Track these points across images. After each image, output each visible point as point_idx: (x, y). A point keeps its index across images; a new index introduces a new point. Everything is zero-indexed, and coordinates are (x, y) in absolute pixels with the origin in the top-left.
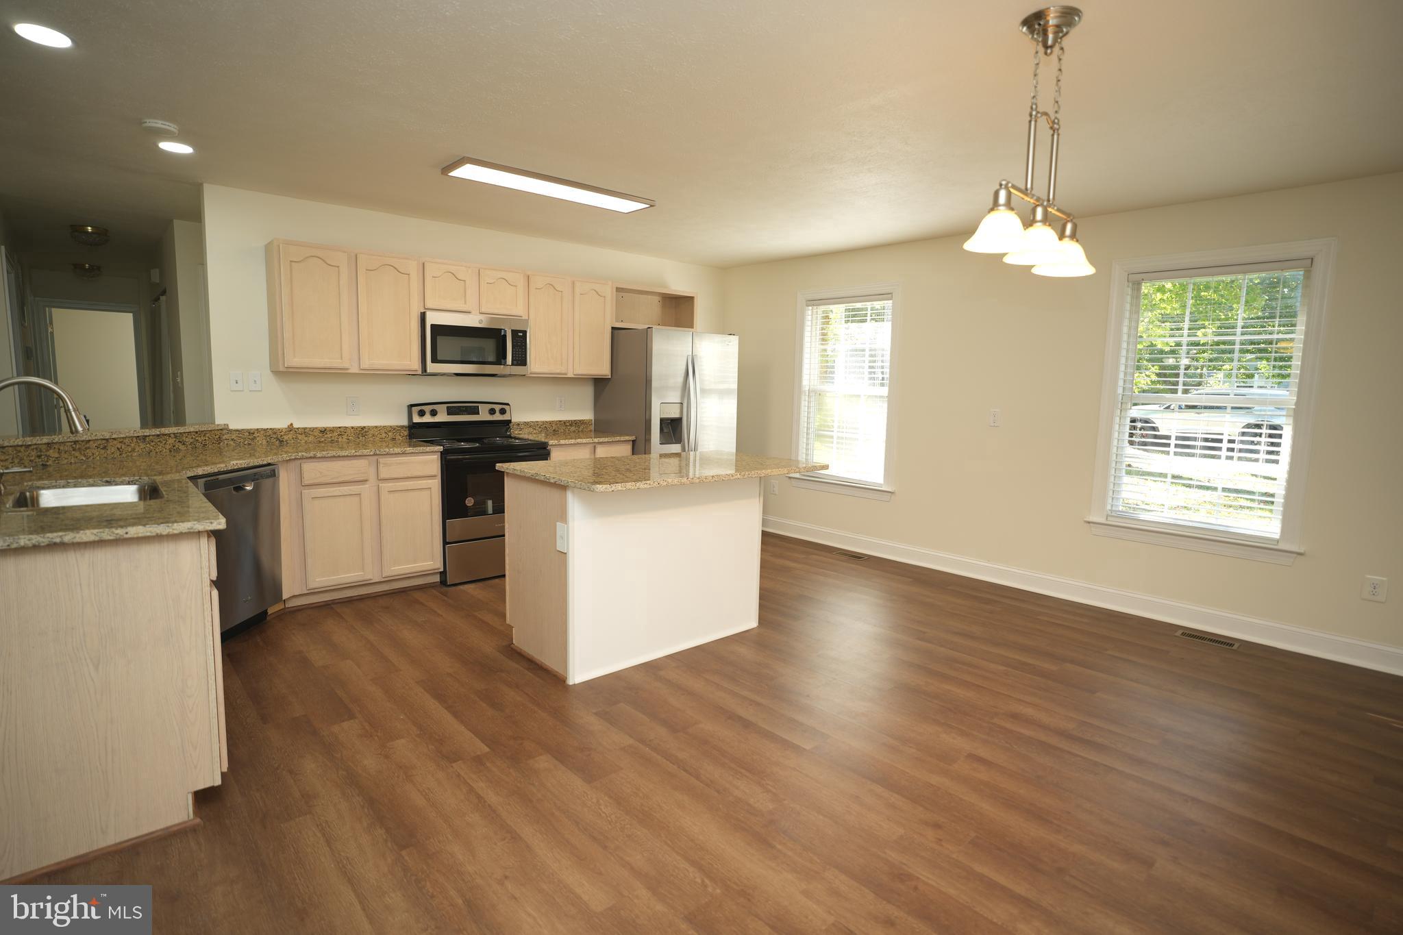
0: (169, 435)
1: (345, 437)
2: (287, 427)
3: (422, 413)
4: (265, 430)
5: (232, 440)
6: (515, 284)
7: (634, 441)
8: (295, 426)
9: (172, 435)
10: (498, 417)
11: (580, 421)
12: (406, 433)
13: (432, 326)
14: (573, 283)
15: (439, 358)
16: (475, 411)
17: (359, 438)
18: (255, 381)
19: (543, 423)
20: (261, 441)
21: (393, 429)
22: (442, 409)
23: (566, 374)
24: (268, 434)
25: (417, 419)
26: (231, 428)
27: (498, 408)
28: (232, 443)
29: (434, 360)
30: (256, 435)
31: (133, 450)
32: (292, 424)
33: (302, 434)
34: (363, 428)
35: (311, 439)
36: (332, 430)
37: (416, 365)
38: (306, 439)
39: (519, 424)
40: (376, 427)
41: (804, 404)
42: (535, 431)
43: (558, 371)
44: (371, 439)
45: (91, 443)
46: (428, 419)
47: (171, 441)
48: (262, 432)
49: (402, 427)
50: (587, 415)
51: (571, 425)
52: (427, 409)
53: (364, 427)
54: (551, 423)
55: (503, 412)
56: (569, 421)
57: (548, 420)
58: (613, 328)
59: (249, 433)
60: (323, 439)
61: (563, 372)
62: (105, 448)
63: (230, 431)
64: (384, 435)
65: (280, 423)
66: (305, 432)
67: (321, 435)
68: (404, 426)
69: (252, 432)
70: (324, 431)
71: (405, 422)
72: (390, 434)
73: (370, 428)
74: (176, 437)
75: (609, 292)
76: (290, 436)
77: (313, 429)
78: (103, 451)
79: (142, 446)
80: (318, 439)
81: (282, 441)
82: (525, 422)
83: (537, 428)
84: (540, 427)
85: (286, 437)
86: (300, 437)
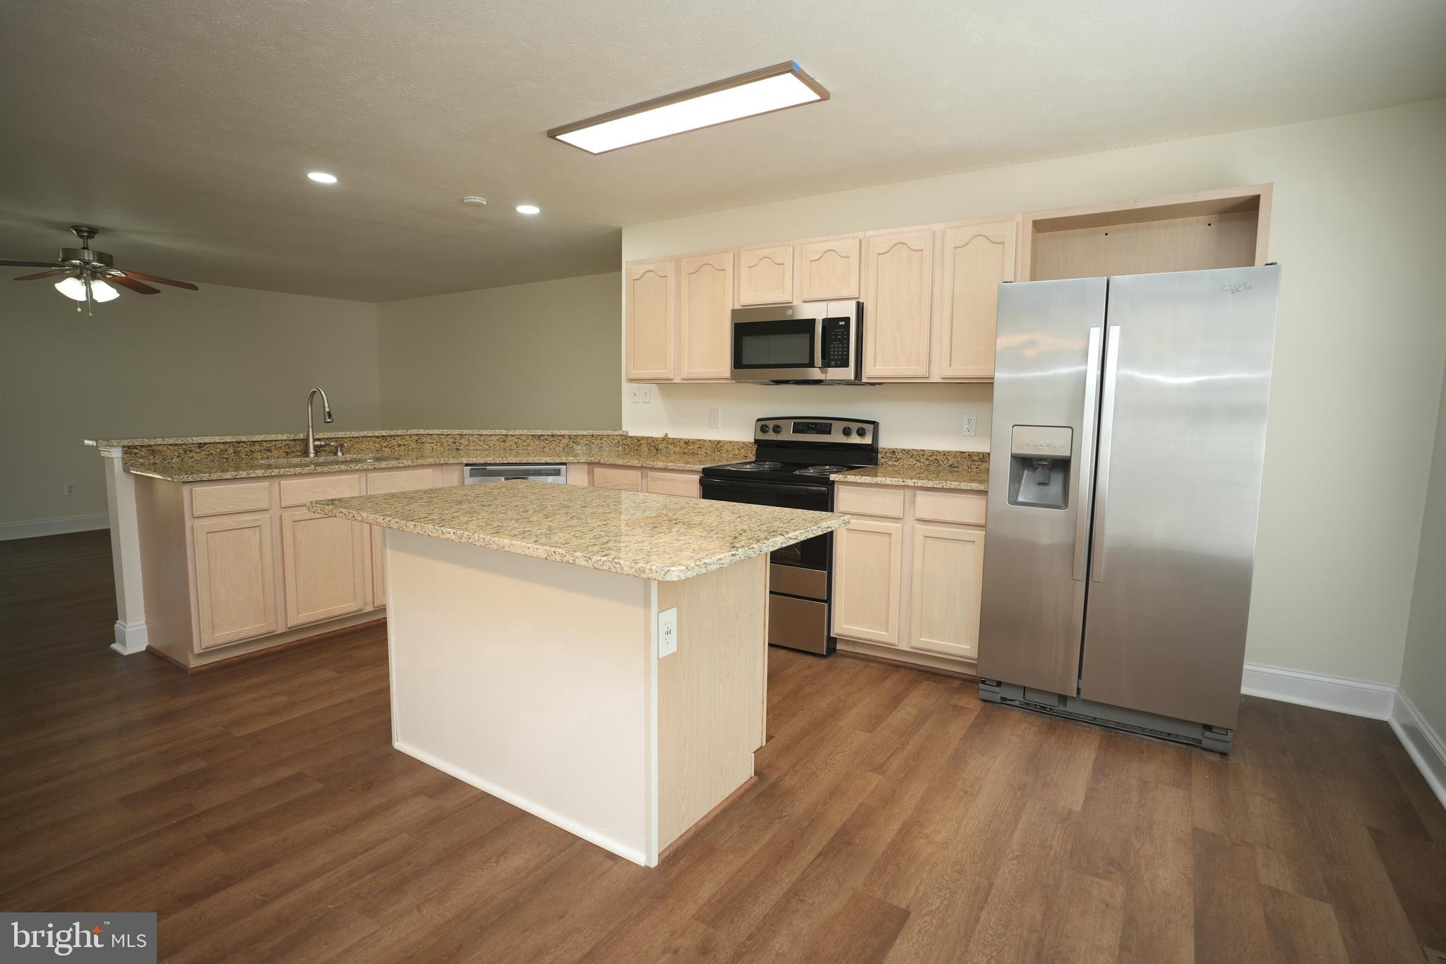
0: (563, 436)
2: (662, 436)
3: (765, 430)
4: (647, 438)
8: (669, 436)
9: (567, 437)
10: (855, 440)
15: (745, 362)
16: (826, 430)
17: (715, 452)
19: (933, 453)
20: (645, 448)
21: (739, 443)
22: (786, 426)
23: (928, 378)
24: (649, 442)
26: (630, 434)
27: (854, 426)
28: (627, 447)
30: (642, 442)
31: (529, 445)
32: (666, 435)
33: (672, 444)
35: (678, 449)
36: (694, 442)
38: (674, 449)
39: (894, 452)
40: (730, 442)
42: (918, 464)
44: (725, 455)
45: (493, 437)
46: (775, 436)
48: (646, 440)
51: (981, 460)
53: (720, 441)
55: (863, 432)
59: (639, 439)
60: (686, 451)
61: (923, 375)
62: (504, 441)
63: (629, 437)
64: (737, 452)
65: (658, 434)
66: (675, 442)
67: (685, 446)
70: (687, 442)
71: (752, 438)
72: (742, 451)
73: (726, 443)
76: (664, 445)
77: (679, 440)
78: (502, 444)
79: (537, 442)
81: (658, 449)
82: (904, 450)
83: (922, 460)
84: (927, 459)
85: (660, 446)
86: (671, 447)
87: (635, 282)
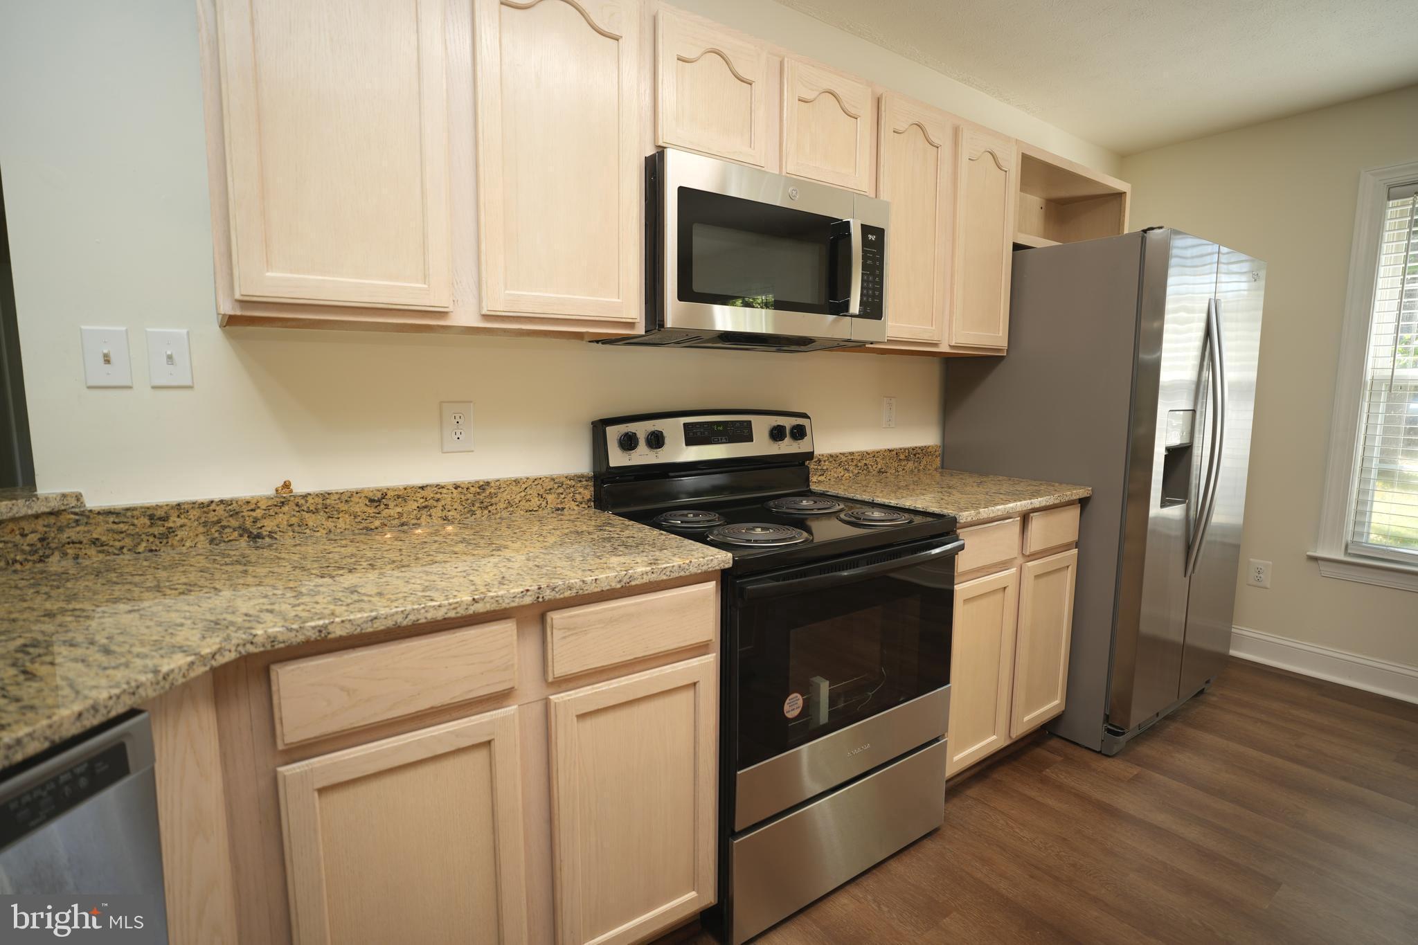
1: (437, 512)
2: (270, 492)
3: (628, 443)
4: (205, 506)
5: (95, 542)
6: (853, 111)
7: (1083, 502)
8: (299, 488)
10: (787, 447)
11: (922, 449)
12: (588, 494)
13: (683, 192)
14: (958, 131)
15: (697, 287)
16: (742, 433)
17: (473, 513)
18: (170, 357)
19: (863, 455)
20: (191, 537)
21: (558, 484)
22: (673, 429)
23: (936, 345)
24: (212, 517)
25: (618, 459)
26: (93, 502)
27: (788, 422)
28: (92, 552)
29: (685, 293)
30: (174, 522)
32: (287, 485)
33: (316, 512)
34: (484, 486)
35: (344, 522)
36: (402, 496)
38: (330, 524)
40: (517, 482)
42: (847, 475)
43: (925, 337)
44: (505, 514)
46: (643, 456)
48: (194, 514)
49: (579, 478)
51: (907, 459)
52: (641, 429)
53: (488, 483)
54: (875, 455)
55: (799, 433)
56: (905, 449)
57: (870, 450)
58: (1017, 247)
59: (151, 517)
60: (377, 523)
61: (935, 338)
63: (85, 517)
64: (535, 502)
66: (328, 505)
67: (371, 511)
68: (578, 476)
69: (160, 513)
70: (378, 500)
71: (578, 462)
72: (550, 498)
73: (501, 485)
75: (1012, 162)
76: (282, 519)
77: (348, 497)
80: (364, 524)
81: (259, 536)
82: (831, 456)
83: (851, 468)
84: (857, 466)
85: (269, 525)
86: (311, 520)
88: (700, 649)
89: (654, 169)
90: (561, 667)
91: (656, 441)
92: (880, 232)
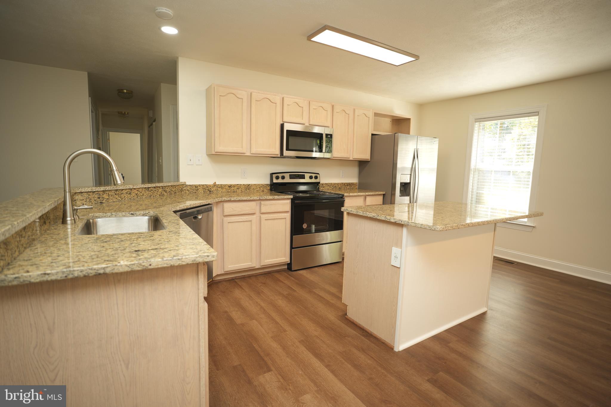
0: (159, 187)
1: (240, 189)
2: (213, 184)
3: (277, 178)
4: (203, 185)
5: (188, 190)
6: (326, 110)
7: (384, 195)
8: (217, 183)
9: (161, 187)
10: (313, 180)
11: (352, 183)
12: (269, 188)
13: (287, 131)
14: (354, 110)
15: (290, 148)
16: (303, 177)
17: (247, 190)
18: (199, 160)
19: (335, 184)
20: (201, 191)
21: (263, 186)
22: (287, 176)
23: (349, 158)
24: (204, 187)
25: (275, 181)
26: (187, 184)
27: (314, 175)
28: (187, 192)
29: (288, 149)
30: (199, 188)
31: (143, 195)
32: (215, 183)
33: (220, 188)
34: (249, 185)
35: (224, 190)
36: (234, 186)
37: (277, 152)
38: (222, 190)
39: (323, 184)
40: (255, 185)
41: (471, 176)
42: (330, 188)
43: (345, 156)
44: (252, 191)
45: (124, 191)
46: (280, 181)
47: (160, 190)
48: (202, 186)
49: (267, 185)
50: (354, 180)
51: (347, 185)
52: (280, 175)
53: (250, 185)
54: (338, 184)
55: (316, 178)
56: (347, 183)
57: (336, 182)
58: (372, 135)
59: (195, 187)
60: (230, 191)
61: (348, 157)
62: (130, 194)
63: (187, 186)
64: (258, 189)
65: (210, 182)
66: (222, 187)
67: (229, 188)
68: (268, 184)
69: (197, 186)
70: (230, 186)
71: (268, 182)
72: (261, 188)
73: (252, 185)
74: (162, 188)
75: (371, 115)
76: (214, 189)
77: (225, 185)
78: (129, 195)
79: (147, 192)
80: (227, 191)
81: (211, 191)
82: (326, 183)
83: (331, 187)
84: (333, 186)
85: (212, 189)
86: (219, 189)
87: (221, 97)
88: (287, 212)
89: (282, 126)
90: (263, 211)
91: (283, 178)
92: (331, 135)
